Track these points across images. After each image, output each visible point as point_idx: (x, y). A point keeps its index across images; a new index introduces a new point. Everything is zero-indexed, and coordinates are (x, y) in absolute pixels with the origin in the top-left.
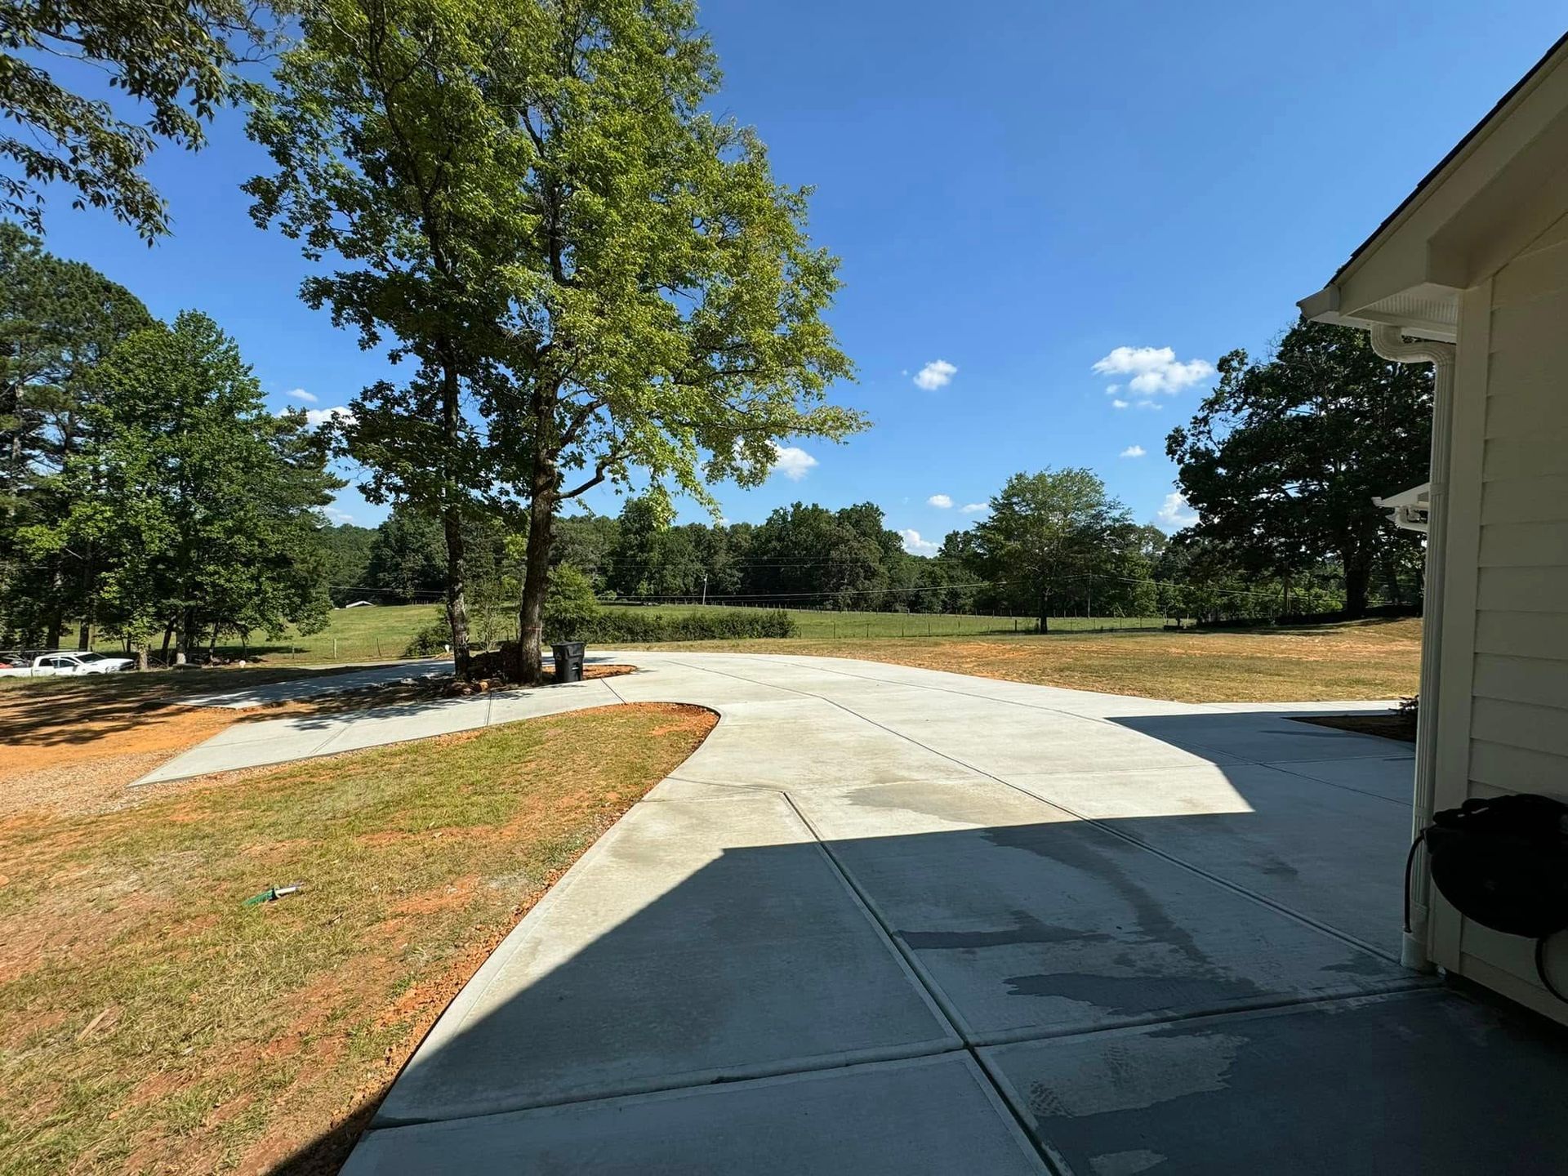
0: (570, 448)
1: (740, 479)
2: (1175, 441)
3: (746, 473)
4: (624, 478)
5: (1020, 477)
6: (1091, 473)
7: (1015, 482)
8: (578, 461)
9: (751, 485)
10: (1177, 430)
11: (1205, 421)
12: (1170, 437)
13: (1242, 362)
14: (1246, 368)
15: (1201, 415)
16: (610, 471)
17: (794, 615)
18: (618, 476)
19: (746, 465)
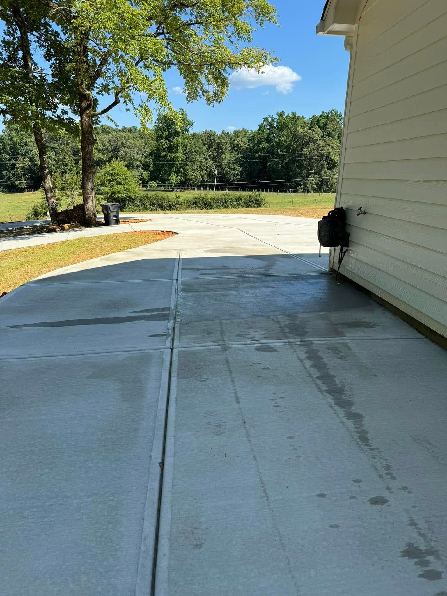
0: (100, 81)
1: (208, 99)
3: (212, 94)
4: (130, 101)
8: (105, 88)
9: (215, 102)
16: (122, 97)
18: (127, 100)
19: (212, 88)
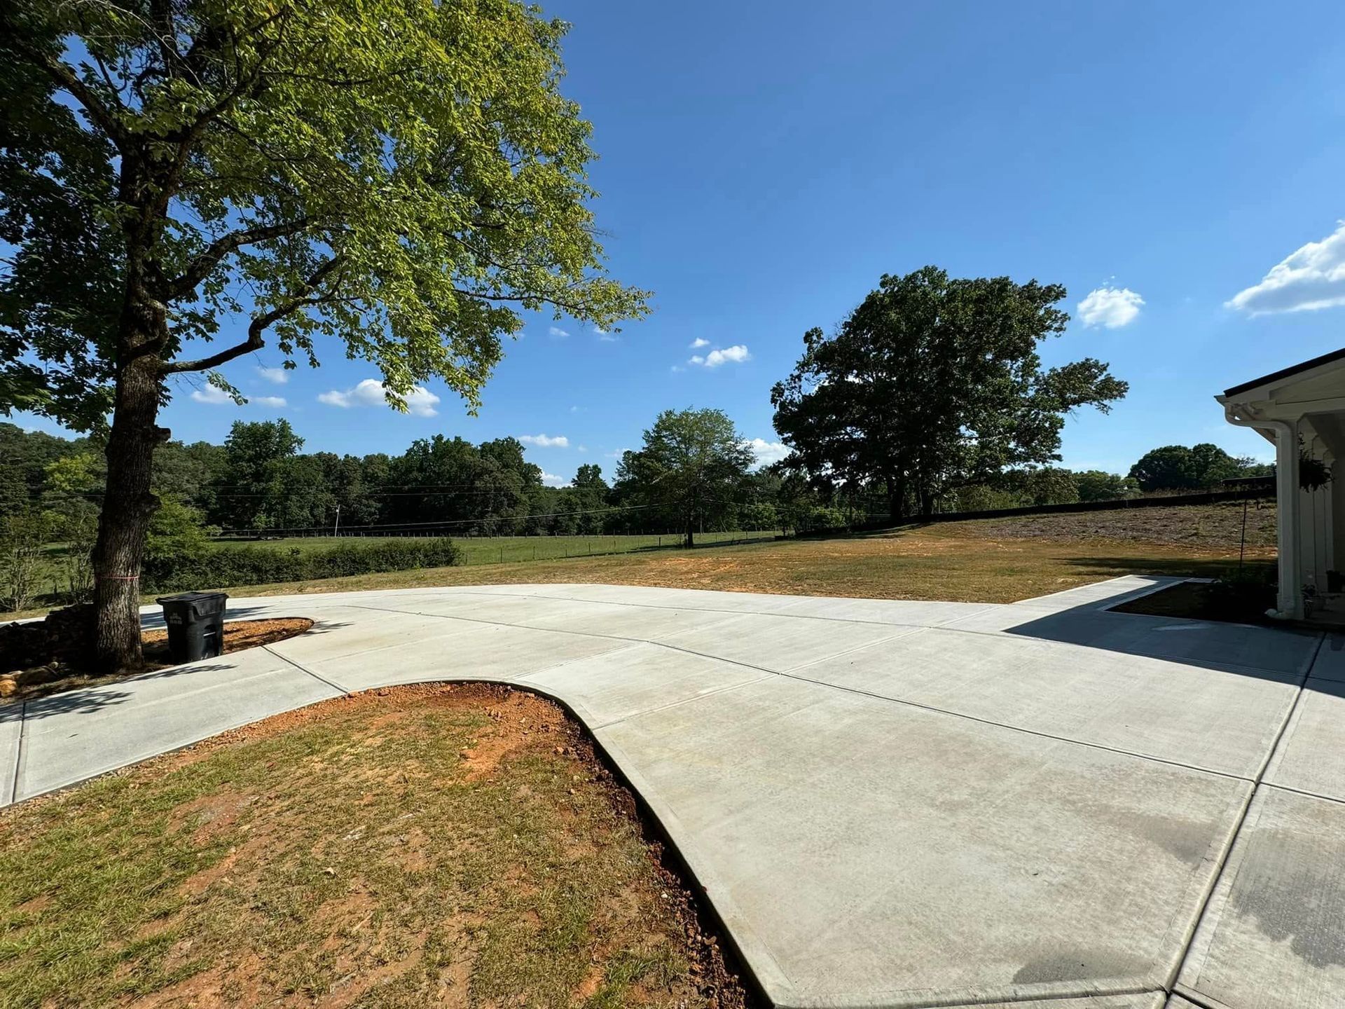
2: (778, 391)
5: (669, 414)
6: (723, 414)
7: (664, 417)
10: (779, 384)
11: (799, 377)
12: (774, 389)
13: (819, 337)
14: (822, 342)
15: (796, 373)
17: (456, 542)
